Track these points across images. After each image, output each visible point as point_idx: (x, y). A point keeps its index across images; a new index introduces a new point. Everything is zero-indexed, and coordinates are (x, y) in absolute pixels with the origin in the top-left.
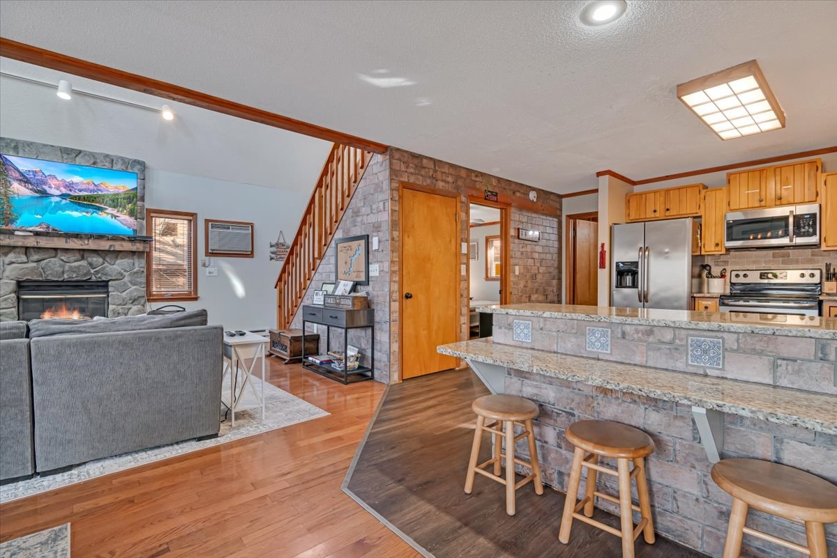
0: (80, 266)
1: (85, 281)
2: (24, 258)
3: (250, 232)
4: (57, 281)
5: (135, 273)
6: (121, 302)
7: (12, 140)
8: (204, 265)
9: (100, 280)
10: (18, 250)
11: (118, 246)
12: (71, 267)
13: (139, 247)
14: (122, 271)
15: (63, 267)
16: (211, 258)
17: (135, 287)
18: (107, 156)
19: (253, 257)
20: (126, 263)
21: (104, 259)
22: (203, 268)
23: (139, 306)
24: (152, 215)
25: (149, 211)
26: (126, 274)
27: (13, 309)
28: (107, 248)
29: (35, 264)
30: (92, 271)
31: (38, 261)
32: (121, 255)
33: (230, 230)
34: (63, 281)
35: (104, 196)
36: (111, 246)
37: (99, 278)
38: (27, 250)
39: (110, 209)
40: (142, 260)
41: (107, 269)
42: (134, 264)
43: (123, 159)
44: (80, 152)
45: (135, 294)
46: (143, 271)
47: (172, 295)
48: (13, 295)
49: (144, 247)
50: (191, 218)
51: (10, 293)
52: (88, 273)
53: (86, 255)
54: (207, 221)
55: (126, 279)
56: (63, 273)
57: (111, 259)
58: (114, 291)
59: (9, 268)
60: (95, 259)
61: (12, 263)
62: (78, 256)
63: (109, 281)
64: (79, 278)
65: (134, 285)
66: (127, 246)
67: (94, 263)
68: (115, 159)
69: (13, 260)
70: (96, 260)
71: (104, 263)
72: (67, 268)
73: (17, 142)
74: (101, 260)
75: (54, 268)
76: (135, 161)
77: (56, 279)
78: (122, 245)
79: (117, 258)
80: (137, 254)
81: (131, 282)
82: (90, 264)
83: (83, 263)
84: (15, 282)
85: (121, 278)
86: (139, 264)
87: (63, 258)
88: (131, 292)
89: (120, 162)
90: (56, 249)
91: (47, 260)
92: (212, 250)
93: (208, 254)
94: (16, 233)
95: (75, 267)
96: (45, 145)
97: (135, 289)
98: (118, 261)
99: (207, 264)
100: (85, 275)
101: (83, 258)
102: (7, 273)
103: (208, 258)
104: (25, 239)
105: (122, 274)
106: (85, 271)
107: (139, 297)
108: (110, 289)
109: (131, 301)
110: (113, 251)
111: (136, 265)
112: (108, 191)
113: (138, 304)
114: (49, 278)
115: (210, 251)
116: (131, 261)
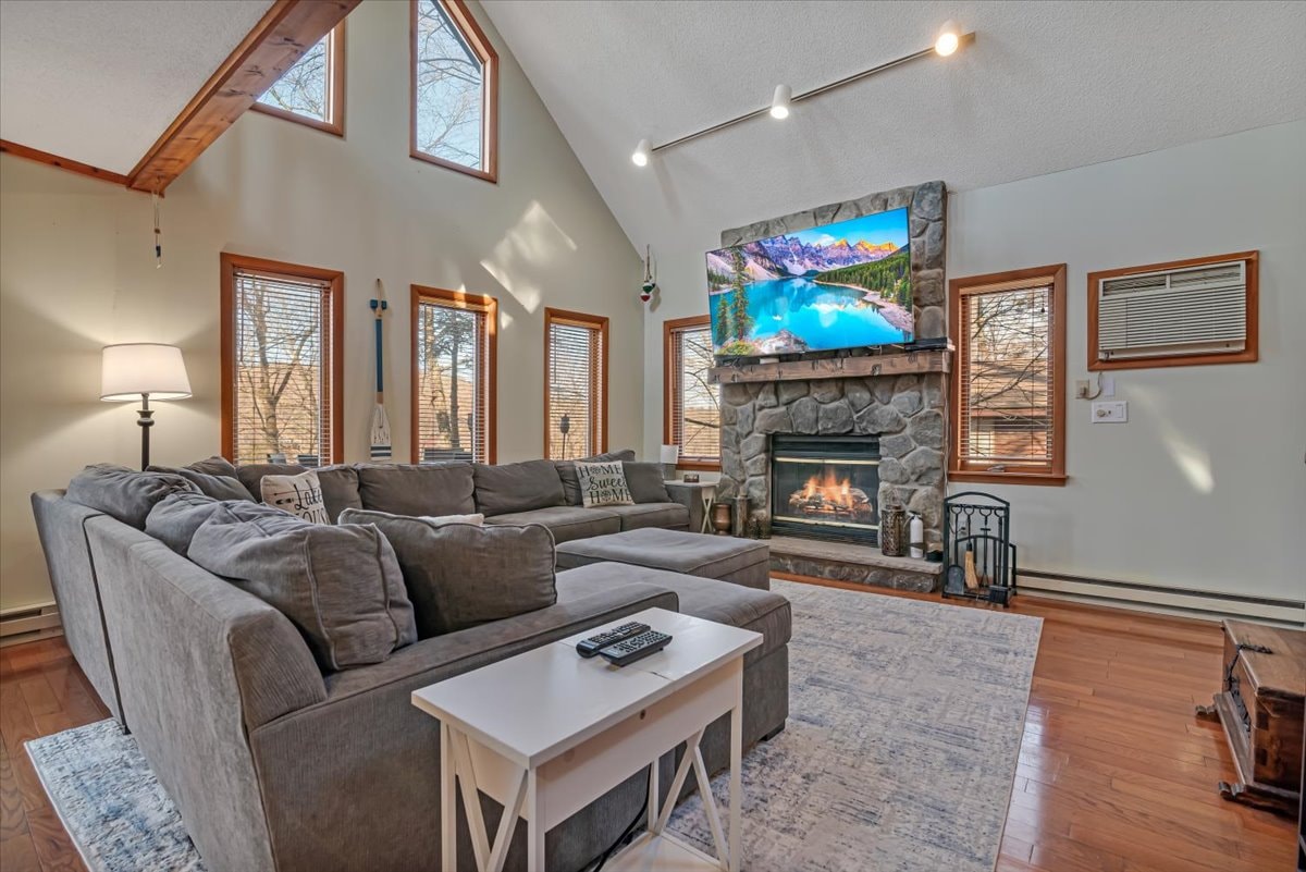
0: (837, 408)
1: (846, 435)
2: (772, 400)
3: (1242, 280)
4: (809, 435)
5: (921, 419)
6: (897, 476)
7: (762, 223)
8: (1085, 394)
9: (864, 433)
10: (767, 388)
11: (887, 366)
12: (826, 411)
13: (922, 363)
14: (901, 415)
15: (817, 410)
16: (1104, 373)
17: (922, 448)
18: (877, 196)
19: (1256, 360)
20: (906, 400)
21: (872, 394)
22: (1082, 401)
23: (929, 488)
24: (963, 291)
25: (957, 284)
26: (908, 420)
27: (762, 477)
28: (868, 372)
29: (783, 409)
30: (855, 417)
31: (788, 403)
32: (899, 383)
33: (1167, 289)
34: (817, 435)
35: (861, 267)
36: (874, 368)
37: (865, 429)
38: (777, 386)
39: (871, 292)
40: (935, 392)
41: (877, 412)
42: (921, 400)
43: (902, 192)
44: (840, 206)
45: (922, 462)
46: (938, 415)
47: (1006, 469)
48: (763, 456)
49: (933, 363)
50: (1050, 279)
51: (760, 453)
52: (849, 420)
53: (847, 387)
54: (1093, 278)
55: (908, 431)
56: (817, 421)
57: (883, 393)
58: (887, 456)
59: (760, 415)
60: (858, 395)
61: (762, 408)
62: (834, 390)
63: (879, 434)
64: (836, 431)
65: (921, 444)
66: (902, 364)
67: (857, 402)
68: (890, 197)
69: (763, 403)
70: (860, 395)
71: (872, 402)
72: (821, 414)
73: (767, 224)
74: (866, 396)
75: (808, 412)
76: (923, 187)
77: (807, 432)
78: (892, 365)
79: (892, 390)
80: (926, 378)
81: (914, 437)
82: (852, 404)
83: (843, 403)
84: (763, 436)
85: (898, 429)
86: (932, 399)
87: (816, 396)
88: (915, 459)
89: (897, 198)
90: (808, 382)
91: (797, 402)
92: (1107, 352)
93: (1094, 364)
94: (762, 361)
95: (831, 410)
96: (795, 215)
97: (923, 452)
98: (895, 397)
99: (1094, 391)
100: (845, 424)
101: (843, 395)
102: (757, 423)
103: (1096, 374)
104: (767, 369)
105: (899, 421)
106: (844, 418)
107: (929, 469)
108: (882, 451)
109: (913, 477)
110: (880, 376)
111: (926, 401)
112: (868, 257)
113: (928, 484)
114: (799, 430)
115: (1102, 356)
116: (916, 394)
